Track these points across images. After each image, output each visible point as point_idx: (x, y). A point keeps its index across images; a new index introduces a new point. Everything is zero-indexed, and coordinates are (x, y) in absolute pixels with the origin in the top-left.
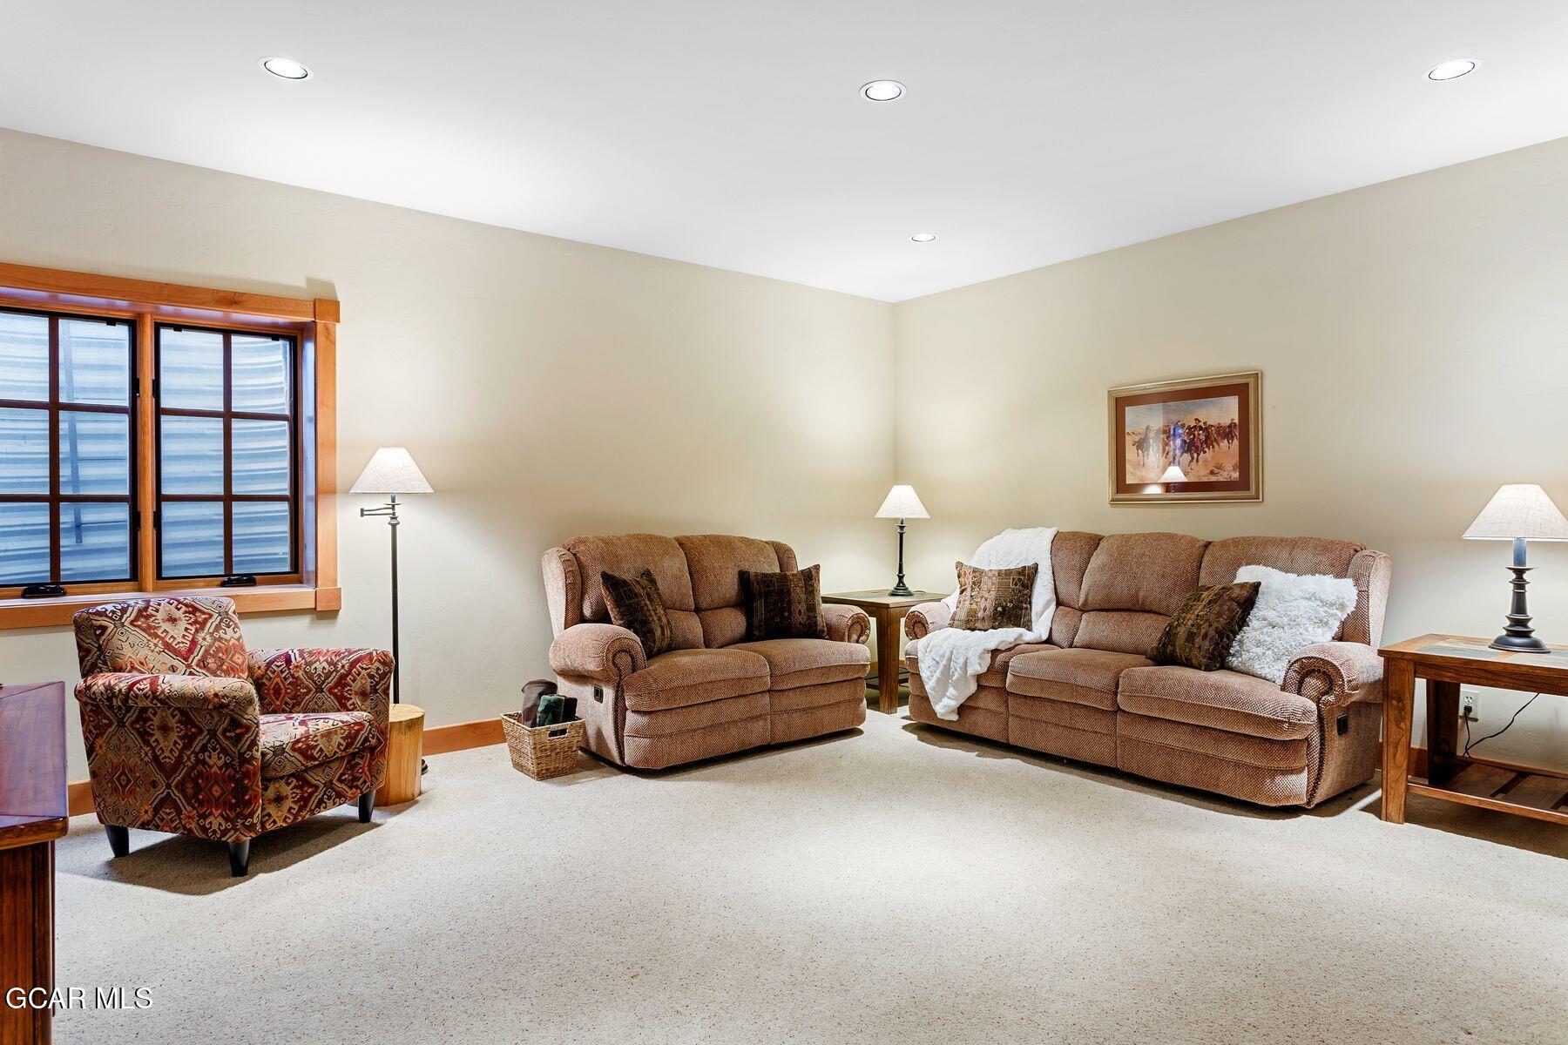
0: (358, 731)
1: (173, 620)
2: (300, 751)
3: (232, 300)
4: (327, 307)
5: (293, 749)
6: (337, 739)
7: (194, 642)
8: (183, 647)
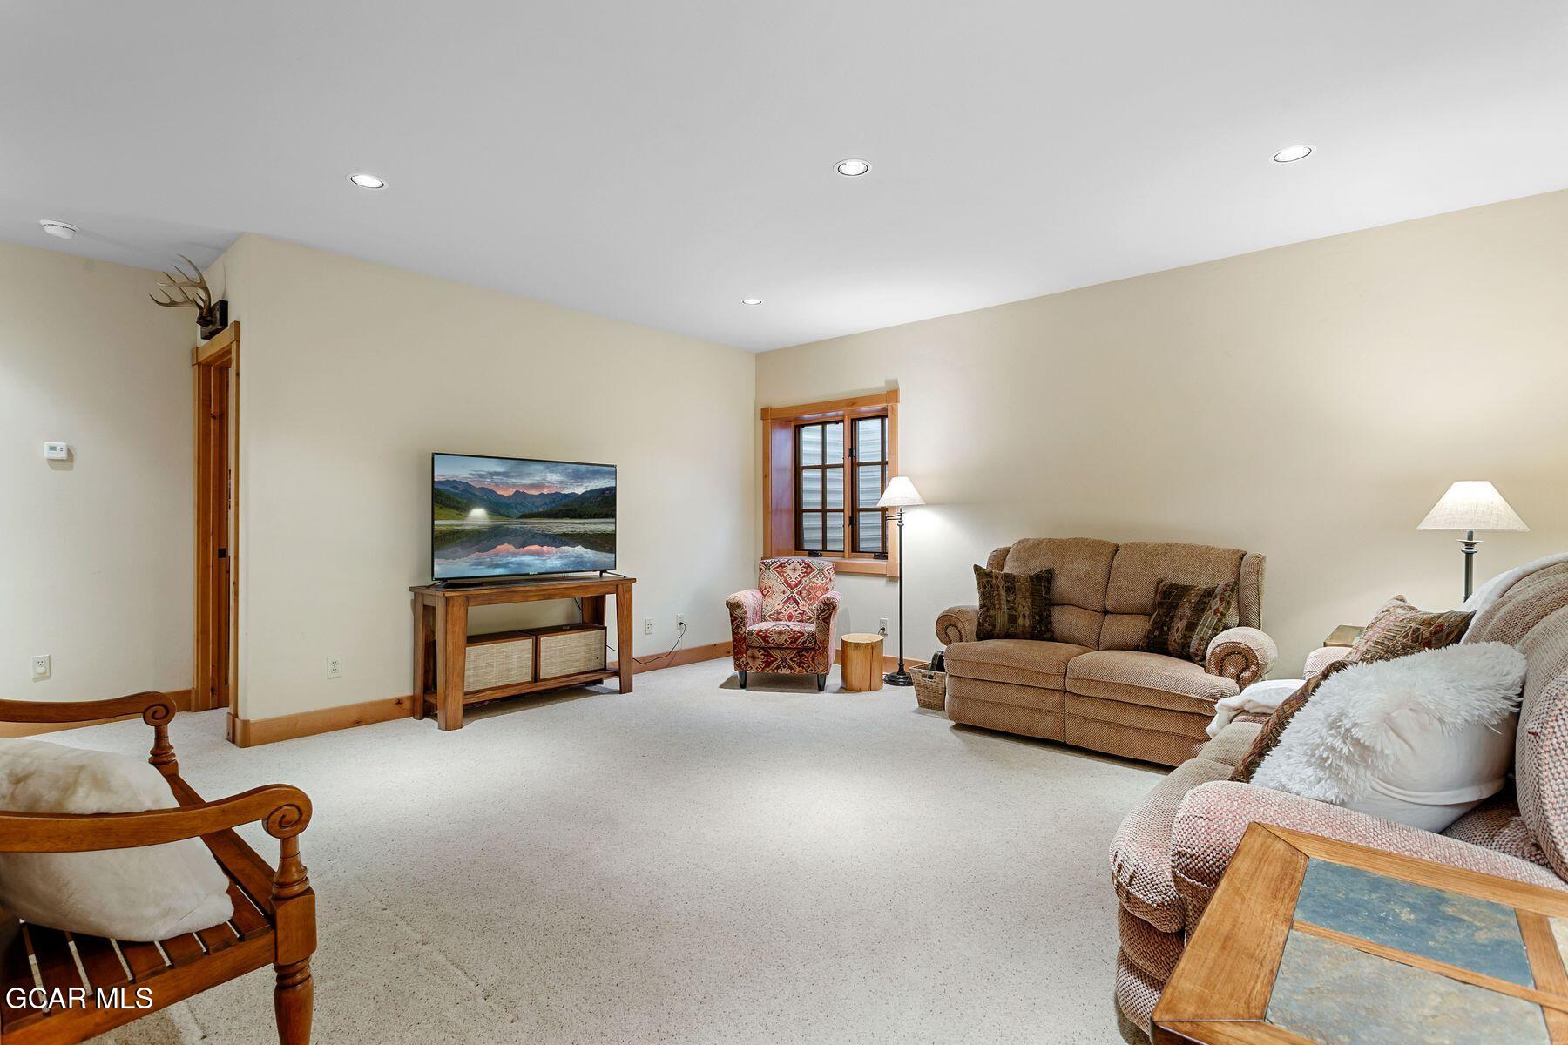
0: (799, 637)
1: (795, 570)
2: (761, 636)
3: (852, 402)
4: (892, 395)
5: (757, 634)
6: (785, 637)
7: (800, 582)
8: (793, 584)
